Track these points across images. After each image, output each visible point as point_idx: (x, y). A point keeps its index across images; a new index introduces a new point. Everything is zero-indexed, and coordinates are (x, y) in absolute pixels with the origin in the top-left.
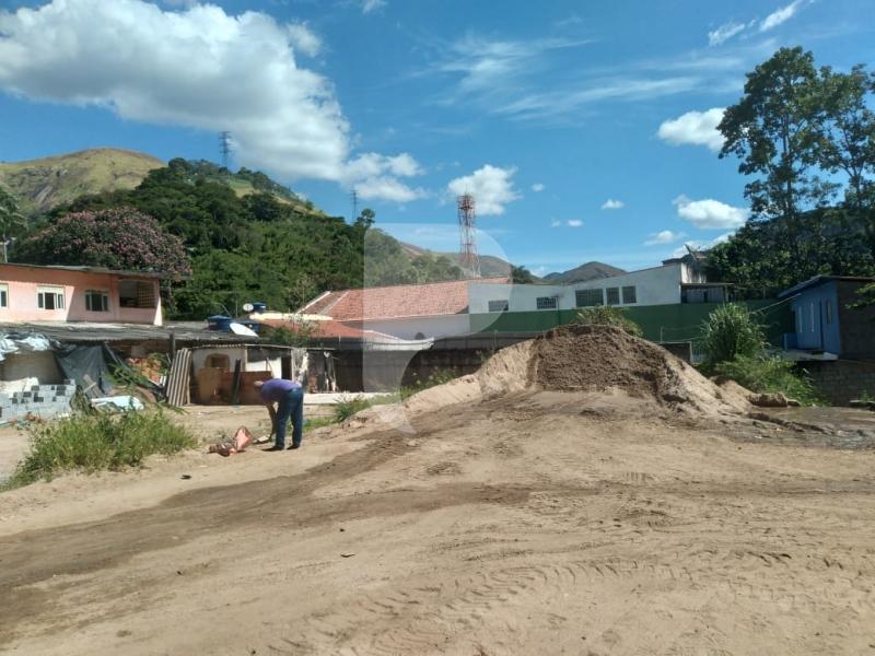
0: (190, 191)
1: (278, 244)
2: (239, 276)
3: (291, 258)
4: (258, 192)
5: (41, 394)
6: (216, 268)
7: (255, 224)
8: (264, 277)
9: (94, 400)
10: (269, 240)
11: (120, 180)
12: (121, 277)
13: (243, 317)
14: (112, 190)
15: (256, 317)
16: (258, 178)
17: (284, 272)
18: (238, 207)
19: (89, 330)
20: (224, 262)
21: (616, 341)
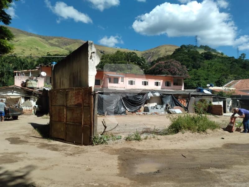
0: (186, 53)
1: (212, 66)
2: (202, 76)
3: (216, 70)
4: (206, 51)
5: (158, 107)
6: (195, 74)
7: (205, 61)
8: (209, 76)
9: (170, 110)
10: (209, 65)
11: (168, 53)
12: (174, 77)
13: (206, 88)
14: (166, 55)
15: (211, 88)
16: (206, 48)
17: (214, 75)
18: (200, 56)
19: (167, 91)
20: (198, 72)
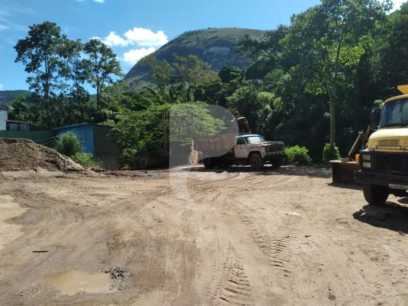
21: (31, 146)
